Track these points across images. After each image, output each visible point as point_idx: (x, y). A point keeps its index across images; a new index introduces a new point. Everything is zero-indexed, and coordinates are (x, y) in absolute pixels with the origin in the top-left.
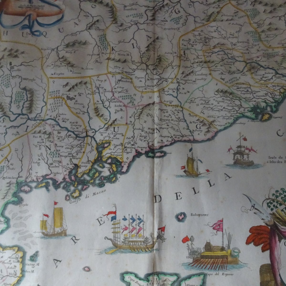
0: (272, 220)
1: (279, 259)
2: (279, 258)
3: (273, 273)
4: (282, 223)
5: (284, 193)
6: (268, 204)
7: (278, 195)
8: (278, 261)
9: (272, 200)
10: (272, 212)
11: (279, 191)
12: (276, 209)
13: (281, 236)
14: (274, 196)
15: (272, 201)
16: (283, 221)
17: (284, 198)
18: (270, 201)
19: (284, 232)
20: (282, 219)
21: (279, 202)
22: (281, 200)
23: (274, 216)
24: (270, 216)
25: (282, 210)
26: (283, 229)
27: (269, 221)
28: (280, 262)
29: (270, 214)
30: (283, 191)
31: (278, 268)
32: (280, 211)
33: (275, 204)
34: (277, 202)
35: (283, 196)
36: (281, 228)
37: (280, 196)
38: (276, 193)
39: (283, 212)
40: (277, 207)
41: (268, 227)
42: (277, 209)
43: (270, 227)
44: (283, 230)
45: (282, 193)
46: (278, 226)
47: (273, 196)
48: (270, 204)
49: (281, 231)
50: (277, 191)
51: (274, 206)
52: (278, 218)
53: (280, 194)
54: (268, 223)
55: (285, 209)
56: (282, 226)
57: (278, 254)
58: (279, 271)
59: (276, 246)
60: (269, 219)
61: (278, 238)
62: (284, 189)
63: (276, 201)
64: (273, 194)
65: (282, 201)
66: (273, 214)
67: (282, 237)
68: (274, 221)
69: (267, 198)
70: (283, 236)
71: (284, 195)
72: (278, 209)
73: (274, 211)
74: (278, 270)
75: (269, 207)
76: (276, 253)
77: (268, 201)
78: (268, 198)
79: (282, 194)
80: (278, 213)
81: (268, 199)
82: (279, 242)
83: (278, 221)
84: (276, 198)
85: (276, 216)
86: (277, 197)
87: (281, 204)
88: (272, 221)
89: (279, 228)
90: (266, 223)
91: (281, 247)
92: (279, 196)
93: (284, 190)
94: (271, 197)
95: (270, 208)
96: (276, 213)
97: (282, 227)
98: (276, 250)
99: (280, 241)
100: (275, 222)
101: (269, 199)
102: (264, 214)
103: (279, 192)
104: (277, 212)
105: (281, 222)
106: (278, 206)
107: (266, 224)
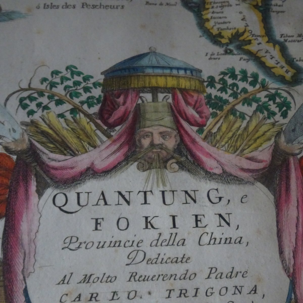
0: (26, 137)
1: (33, 245)
2: (33, 241)
3: (5, 287)
4: (52, 146)
5: (75, 76)
6: (21, 100)
7: (58, 80)
8: (27, 252)
9: (38, 93)
10: (28, 120)
11: (61, 72)
12: (43, 111)
13: (47, 178)
14: (45, 84)
15: (36, 95)
16: (57, 141)
17: (71, 89)
18: (32, 94)
19: (56, 169)
20: (54, 135)
21: (56, 98)
22: (63, 93)
23: (33, 129)
24: (19, 129)
25: (61, 116)
26: (53, 160)
27: (15, 141)
28: (32, 255)
29: (23, 123)
30: (73, 73)
31: (23, 271)
32: (52, 117)
33: (44, 100)
34: (51, 97)
35: (70, 83)
36: (49, 158)
37: (62, 83)
38: (52, 76)
39: (62, 120)
40: (46, 108)
41: (9, 157)
42: (45, 111)
43: (15, 157)
44: (53, 164)
45: (69, 76)
46: (41, 154)
47: (42, 83)
48: (27, 102)
49: (48, 166)
50: (55, 73)
51: (39, 105)
52: (44, 133)
53: (63, 79)
54: (12, 147)
55: (69, 112)
56: (52, 152)
57: (30, 231)
58: (24, 277)
59: (27, 208)
60: (17, 136)
61: (37, 186)
62: (77, 69)
63: (47, 94)
64: (44, 80)
65: (66, 95)
66: (33, 123)
67: (49, 181)
68: (30, 141)
69: (23, 87)
70: (51, 179)
71: (73, 80)
72: (48, 113)
73: (37, 117)
74: (21, 277)
75: (24, 107)
76: (24, 227)
77: (26, 94)
78: (27, 87)
79: (70, 80)
80: (48, 122)
81: (25, 90)
82: (36, 195)
83: (44, 140)
84: (51, 88)
85: (37, 127)
86: (53, 85)
87: (59, 102)
88: (24, 140)
89: (44, 158)
90: (7, 145)
91: (41, 209)
92: (58, 84)
93: (74, 70)
94: (36, 84)
95: (27, 110)
96: (41, 120)
97: (52, 155)
98: (24, 218)
99: (40, 193)
100: (31, 144)
101: (30, 88)
102: (6, 123)
103: (60, 75)
104: (43, 120)
105: (52, 143)
106: (52, 105)
107: (6, 149)
